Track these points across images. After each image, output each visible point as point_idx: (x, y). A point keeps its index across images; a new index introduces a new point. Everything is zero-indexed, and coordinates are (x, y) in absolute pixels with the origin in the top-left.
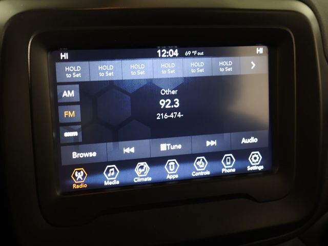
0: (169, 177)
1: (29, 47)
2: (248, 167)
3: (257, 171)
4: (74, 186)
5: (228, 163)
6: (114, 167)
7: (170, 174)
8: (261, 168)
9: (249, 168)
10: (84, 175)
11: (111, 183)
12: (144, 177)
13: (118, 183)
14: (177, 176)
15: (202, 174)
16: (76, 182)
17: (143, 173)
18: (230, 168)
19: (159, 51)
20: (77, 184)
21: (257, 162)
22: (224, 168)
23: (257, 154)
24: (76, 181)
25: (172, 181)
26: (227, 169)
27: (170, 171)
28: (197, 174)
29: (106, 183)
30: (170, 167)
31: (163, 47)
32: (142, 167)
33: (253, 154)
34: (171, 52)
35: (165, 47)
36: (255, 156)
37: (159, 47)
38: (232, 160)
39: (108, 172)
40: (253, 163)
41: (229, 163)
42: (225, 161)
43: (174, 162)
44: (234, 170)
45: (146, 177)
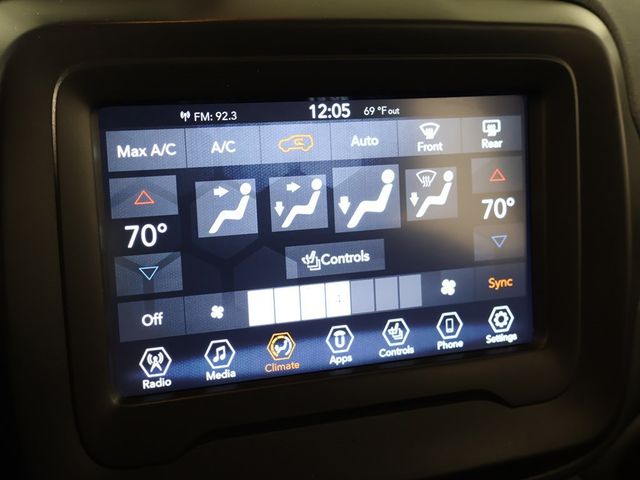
0: (335, 361)
1: (54, 101)
2: (488, 337)
3: (505, 345)
4: (146, 384)
5: (448, 330)
6: (225, 344)
7: (337, 355)
8: (512, 338)
9: (490, 340)
10: (166, 360)
11: (219, 376)
12: (285, 362)
13: (233, 374)
14: (349, 359)
15: (398, 352)
16: (149, 376)
17: (282, 354)
18: (452, 340)
19: (312, 107)
20: (151, 380)
21: (505, 327)
22: (442, 340)
23: (505, 311)
24: (150, 373)
25: (341, 368)
26: (447, 341)
27: (336, 348)
28: (390, 354)
29: (209, 377)
30: (337, 340)
31: (319, 99)
32: (280, 342)
33: (497, 311)
34: (336, 109)
35: (324, 99)
36: (501, 314)
37: (312, 99)
38: (457, 324)
39: (212, 353)
40: (498, 328)
41: (451, 330)
42: (443, 326)
43: (344, 329)
44: (460, 344)
45: (289, 361)
